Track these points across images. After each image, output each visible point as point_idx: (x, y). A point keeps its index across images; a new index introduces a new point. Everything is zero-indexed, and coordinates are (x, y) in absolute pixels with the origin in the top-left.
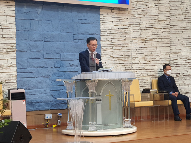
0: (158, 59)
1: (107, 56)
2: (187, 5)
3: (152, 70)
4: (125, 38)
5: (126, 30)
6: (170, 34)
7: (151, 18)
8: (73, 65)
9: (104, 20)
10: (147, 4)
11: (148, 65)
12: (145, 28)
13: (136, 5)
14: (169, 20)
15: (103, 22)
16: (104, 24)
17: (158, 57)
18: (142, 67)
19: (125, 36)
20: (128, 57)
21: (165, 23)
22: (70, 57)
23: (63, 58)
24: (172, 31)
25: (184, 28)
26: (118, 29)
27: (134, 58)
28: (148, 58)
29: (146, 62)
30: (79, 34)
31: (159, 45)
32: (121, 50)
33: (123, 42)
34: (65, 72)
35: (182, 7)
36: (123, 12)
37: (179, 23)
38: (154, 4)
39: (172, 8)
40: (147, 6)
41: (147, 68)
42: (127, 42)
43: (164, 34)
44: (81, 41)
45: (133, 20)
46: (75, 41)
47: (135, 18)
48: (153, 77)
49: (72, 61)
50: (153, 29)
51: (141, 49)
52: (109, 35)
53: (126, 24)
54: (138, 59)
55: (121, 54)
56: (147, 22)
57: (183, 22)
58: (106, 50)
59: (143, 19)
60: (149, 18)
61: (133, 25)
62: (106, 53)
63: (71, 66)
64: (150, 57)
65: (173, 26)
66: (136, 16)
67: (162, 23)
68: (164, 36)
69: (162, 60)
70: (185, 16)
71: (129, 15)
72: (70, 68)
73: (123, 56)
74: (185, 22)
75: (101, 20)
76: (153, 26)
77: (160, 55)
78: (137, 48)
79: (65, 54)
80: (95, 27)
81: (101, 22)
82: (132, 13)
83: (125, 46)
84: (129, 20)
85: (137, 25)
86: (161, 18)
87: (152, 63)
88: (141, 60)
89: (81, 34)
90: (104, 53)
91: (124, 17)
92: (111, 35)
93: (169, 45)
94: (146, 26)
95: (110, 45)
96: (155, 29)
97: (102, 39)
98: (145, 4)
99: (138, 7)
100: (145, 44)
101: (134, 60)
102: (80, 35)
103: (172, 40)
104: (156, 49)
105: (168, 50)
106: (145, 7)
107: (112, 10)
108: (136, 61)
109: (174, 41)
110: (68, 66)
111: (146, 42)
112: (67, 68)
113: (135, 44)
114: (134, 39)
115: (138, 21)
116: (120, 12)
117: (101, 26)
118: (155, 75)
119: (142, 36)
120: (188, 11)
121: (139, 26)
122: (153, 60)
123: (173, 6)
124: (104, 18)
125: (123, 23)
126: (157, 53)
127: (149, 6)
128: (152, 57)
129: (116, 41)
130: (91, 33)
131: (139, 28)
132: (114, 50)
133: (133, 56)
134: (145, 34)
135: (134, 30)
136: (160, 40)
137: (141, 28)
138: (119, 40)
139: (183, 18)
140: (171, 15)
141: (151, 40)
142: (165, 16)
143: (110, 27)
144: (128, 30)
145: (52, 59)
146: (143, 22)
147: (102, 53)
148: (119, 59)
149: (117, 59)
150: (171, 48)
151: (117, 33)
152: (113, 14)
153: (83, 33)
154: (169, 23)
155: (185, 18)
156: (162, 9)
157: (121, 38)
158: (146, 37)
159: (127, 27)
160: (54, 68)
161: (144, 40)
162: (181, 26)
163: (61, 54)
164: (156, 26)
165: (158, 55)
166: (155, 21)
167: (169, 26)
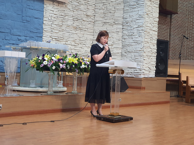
0: (85, 43)
1: (47, 36)
2: (107, 7)
3: (79, 51)
4: (61, 25)
5: (63, 19)
6: (94, 26)
7: (81, 13)
8: (20, 39)
9: (47, 9)
10: (79, 2)
11: (77, 46)
12: (77, 20)
13: (71, 2)
14: (94, 16)
15: (46, 10)
16: (46, 12)
17: (85, 42)
18: (72, 47)
19: (62, 23)
20: (62, 39)
21: (91, 18)
22: (19, 33)
23: (13, 33)
24: (95, 24)
25: (104, 23)
26: (57, 17)
27: (67, 41)
28: (77, 41)
29: (75, 44)
30: (26, 16)
31: (86, 33)
32: (58, 33)
33: (60, 27)
34: (14, 44)
35: (104, 8)
36: (61, 5)
37: (101, 19)
38: (84, 3)
39: (97, 8)
40: (79, 4)
41: (76, 48)
42: (63, 28)
43: (90, 26)
44: (28, 22)
45: (69, 12)
46: (23, 21)
47: (70, 11)
48: (80, 55)
49: (20, 37)
50: (82, 21)
51: (73, 34)
52: (50, 20)
53: (63, 14)
54: (70, 41)
55: (58, 36)
56: (78, 15)
57: (103, 18)
58: (47, 31)
59: (76, 12)
60: (80, 13)
61: (68, 16)
62: (47, 34)
63: (19, 40)
64: (79, 41)
65: (96, 21)
66: (71, 10)
67: (89, 18)
68: (90, 27)
69: (87, 44)
70: (105, 14)
71: (66, 8)
72: (18, 41)
73: (60, 38)
74: (105, 19)
75: (45, 8)
76: (82, 19)
77: (86, 40)
78: (70, 33)
79: (15, 30)
80: (39, 13)
81: (44, 10)
82: (68, 7)
83: (61, 30)
84: (66, 12)
85: (71, 17)
86: (89, 14)
87: (80, 46)
88: (72, 42)
89: (29, 16)
90: (45, 34)
91: (62, 9)
92: (51, 21)
93: (93, 34)
94: (78, 18)
95: (50, 29)
96: (83, 21)
97: (44, 23)
98: (78, 2)
99: (72, 3)
100: (76, 31)
101: (67, 42)
102: (27, 18)
103: (95, 31)
104: (83, 36)
105: (92, 37)
106: (78, 4)
107: (53, 2)
108: (69, 43)
109: (96, 31)
110: (16, 40)
111: (77, 29)
112: (15, 41)
113: (69, 30)
114: (68, 26)
115: (72, 13)
116: (60, 5)
117: (44, 13)
118: (81, 55)
119: (74, 25)
120: (107, 11)
121: (72, 17)
122: (81, 43)
123: (97, 6)
124: (47, 7)
125: (61, 13)
126: (84, 38)
127: (81, 4)
128: (80, 41)
129: (55, 26)
130: (36, 17)
131: (72, 19)
132: (53, 33)
133: (67, 39)
134: (76, 24)
135: (68, 20)
136: (87, 30)
137: (74, 19)
138: (57, 25)
139: (104, 16)
140: (96, 12)
141: (81, 29)
142: (91, 13)
143: (51, 14)
144: (64, 19)
145: (3, 33)
146: (76, 15)
147: (44, 34)
148: (56, 39)
149: (55, 39)
150: (94, 37)
151: (56, 20)
152: (54, 5)
153: (30, 16)
154: (93, 19)
155: (105, 16)
156: (90, 7)
157: (59, 24)
158: (77, 26)
159: (64, 17)
160: (4, 40)
161: (76, 28)
162: (102, 21)
163: (12, 30)
164: (84, 19)
165: (85, 40)
166: (84, 15)
167: (94, 20)
